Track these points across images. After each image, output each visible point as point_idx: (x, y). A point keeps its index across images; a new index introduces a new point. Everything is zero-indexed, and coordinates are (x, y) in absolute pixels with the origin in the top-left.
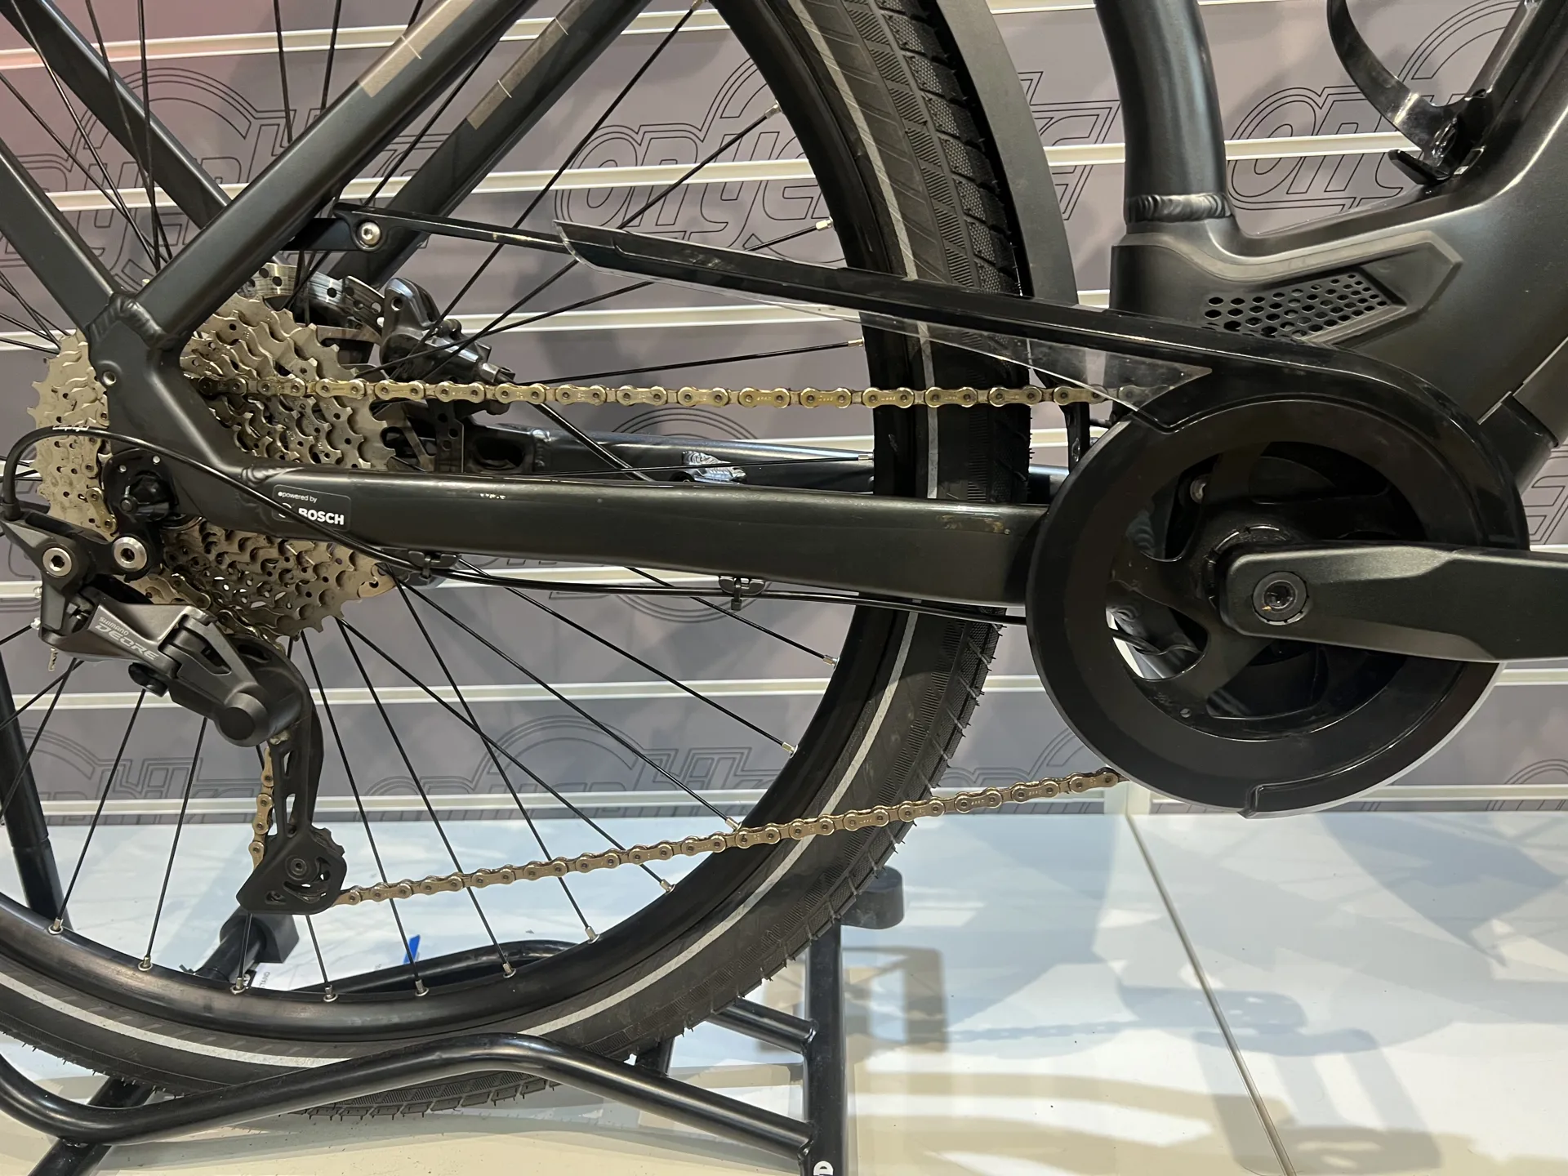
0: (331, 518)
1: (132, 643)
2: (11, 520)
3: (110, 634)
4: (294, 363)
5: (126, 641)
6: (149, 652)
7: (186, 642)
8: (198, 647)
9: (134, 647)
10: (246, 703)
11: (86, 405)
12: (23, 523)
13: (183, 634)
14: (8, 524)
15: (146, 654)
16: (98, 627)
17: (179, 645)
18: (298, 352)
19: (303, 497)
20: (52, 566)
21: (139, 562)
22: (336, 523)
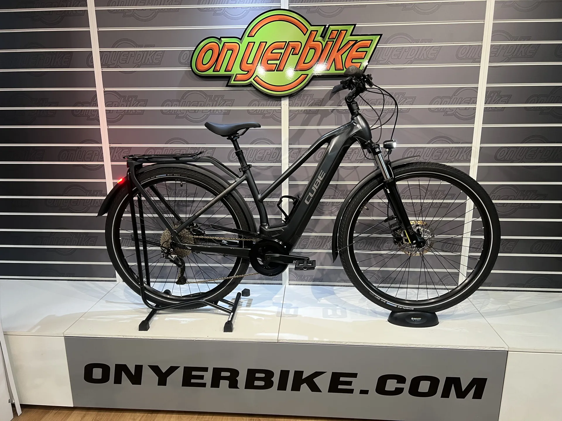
3: (169, 258)
4: (186, 233)
10: (180, 264)
13: (175, 258)
18: (187, 233)
19: (188, 246)
21: (172, 251)
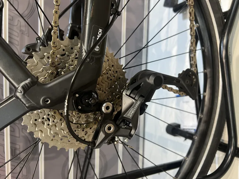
0: (100, 33)
1: (135, 107)
2: (95, 144)
3: (133, 113)
5: (135, 109)
6: (138, 103)
7: (134, 94)
8: (136, 92)
9: (137, 107)
11: (57, 129)
12: (96, 141)
13: (131, 95)
14: (97, 145)
15: (138, 104)
16: (131, 116)
17: (135, 96)
19: (93, 41)
20: (111, 130)
21: (110, 105)
22: (101, 32)
